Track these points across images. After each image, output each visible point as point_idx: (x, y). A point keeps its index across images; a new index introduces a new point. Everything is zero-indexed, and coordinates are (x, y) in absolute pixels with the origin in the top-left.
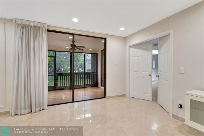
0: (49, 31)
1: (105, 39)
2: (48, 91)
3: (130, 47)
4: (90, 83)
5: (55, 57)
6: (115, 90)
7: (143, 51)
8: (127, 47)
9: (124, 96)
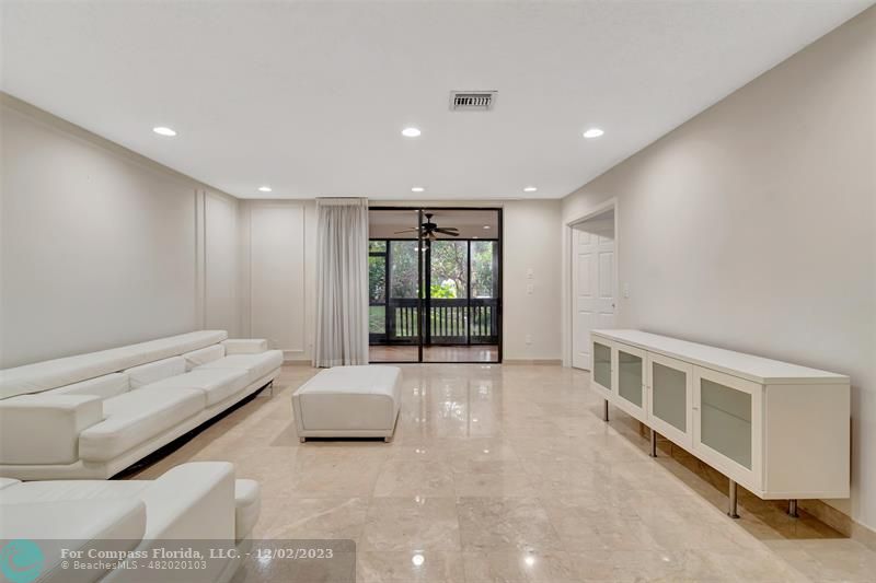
0: (371, 208)
1: (500, 211)
2: (370, 345)
3: (571, 226)
4: (489, 334)
5: (387, 255)
6: (529, 344)
7: (602, 238)
8: (564, 228)
9: (558, 363)
